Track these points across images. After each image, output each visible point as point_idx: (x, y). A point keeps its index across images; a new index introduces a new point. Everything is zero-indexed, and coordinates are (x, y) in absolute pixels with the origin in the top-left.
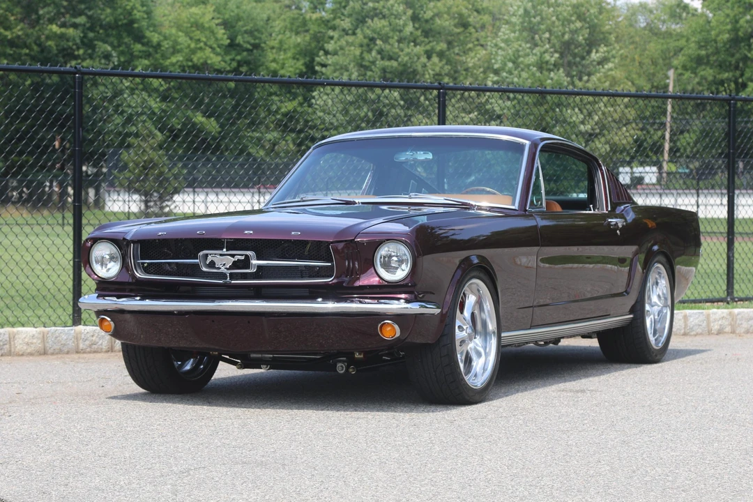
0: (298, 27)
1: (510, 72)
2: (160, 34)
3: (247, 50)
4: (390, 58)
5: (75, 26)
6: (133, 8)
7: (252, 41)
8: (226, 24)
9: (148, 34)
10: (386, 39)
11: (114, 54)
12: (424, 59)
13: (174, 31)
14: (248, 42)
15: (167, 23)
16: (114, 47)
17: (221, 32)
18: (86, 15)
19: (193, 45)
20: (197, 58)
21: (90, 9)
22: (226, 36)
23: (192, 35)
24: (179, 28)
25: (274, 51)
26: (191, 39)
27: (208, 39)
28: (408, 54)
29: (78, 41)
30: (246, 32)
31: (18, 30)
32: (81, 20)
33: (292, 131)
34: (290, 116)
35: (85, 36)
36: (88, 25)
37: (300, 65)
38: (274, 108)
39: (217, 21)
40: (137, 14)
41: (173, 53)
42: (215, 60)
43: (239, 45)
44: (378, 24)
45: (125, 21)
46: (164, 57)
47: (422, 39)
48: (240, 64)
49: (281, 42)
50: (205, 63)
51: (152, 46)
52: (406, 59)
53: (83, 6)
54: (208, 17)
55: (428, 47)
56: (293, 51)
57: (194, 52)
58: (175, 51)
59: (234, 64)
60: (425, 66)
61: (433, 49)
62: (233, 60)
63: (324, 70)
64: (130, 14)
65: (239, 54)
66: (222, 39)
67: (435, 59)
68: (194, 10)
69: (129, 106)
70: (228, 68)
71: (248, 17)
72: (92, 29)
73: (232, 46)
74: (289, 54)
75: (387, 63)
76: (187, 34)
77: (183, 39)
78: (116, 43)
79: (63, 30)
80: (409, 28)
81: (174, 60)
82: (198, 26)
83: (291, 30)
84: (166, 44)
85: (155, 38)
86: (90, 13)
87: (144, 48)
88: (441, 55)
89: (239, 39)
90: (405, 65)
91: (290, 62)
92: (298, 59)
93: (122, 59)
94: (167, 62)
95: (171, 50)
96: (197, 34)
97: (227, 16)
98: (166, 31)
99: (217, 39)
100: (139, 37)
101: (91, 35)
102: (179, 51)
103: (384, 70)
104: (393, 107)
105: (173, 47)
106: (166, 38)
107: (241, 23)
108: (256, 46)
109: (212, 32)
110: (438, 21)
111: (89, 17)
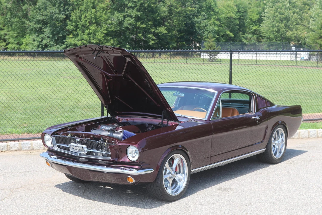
0: (258, 6)
1: (317, 18)
2: (218, 9)
3: (243, 13)
4: (282, 14)
5: (195, 7)
6: (211, 2)
7: (244, 10)
8: (236, 6)
9: (215, 9)
10: (281, 8)
11: (206, 15)
12: (292, 14)
13: (222, 8)
14: (243, 11)
15: (221, 6)
16: (206, 13)
17: (235, 8)
18: (198, 4)
19: (227, 12)
20: (228, 15)
21: (199, 3)
22: (236, 9)
23: (227, 9)
24: (224, 7)
25: (251, 12)
26: (227, 10)
27: (232, 10)
28: (287, 13)
29: (196, 12)
30: (242, 8)
31: (180, 9)
32: (197, 6)
33: (255, 34)
34: (255, 30)
35: (198, 10)
36: (199, 7)
37: (258, 16)
38: (251, 28)
39: (234, 5)
40: (212, 4)
41: (222, 14)
42: (233, 16)
43: (240, 11)
44: (279, 4)
45: (209, 6)
46: (220, 15)
47: (292, 8)
48: (240, 16)
49: (253, 10)
50: (231, 17)
51: (216, 12)
52: (287, 14)
53: (198, 2)
54: (232, 4)
55: (294, 11)
56: (256, 12)
57: (228, 14)
58: (223, 13)
59: (239, 17)
60: (292, 16)
61: (295, 11)
62: (238, 15)
63: (264, 18)
64: (210, 4)
65: (240, 14)
66: (236, 10)
67: (295, 14)
68: (228, 2)
69: (209, 29)
70: (237, 18)
71: (243, 3)
72: (200, 8)
73: (239, 11)
74: (255, 13)
75: (281, 16)
76: (226, 9)
77: (225, 10)
78: (206, 12)
79: (192, 9)
80: (288, 5)
81: (222, 16)
82: (228, 6)
83: (256, 7)
84: (220, 12)
85: (217, 10)
86: (199, 4)
87: (214, 13)
88: (297, 13)
89: (240, 10)
90: (286, 16)
91: (256, 16)
92: (258, 15)
93: (208, 16)
94: (220, 16)
95: (221, 13)
96: (229, 9)
97: (237, 3)
98: (220, 8)
99: (234, 10)
100: (213, 10)
101: (200, 10)
102: (224, 13)
103: (280, 17)
104: (282, 28)
105: (222, 12)
106: (220, 10)
107: (241, 5)
108: (245, 12)
109: (233, 8)
110: (297, 3)
111: (199, 5)
